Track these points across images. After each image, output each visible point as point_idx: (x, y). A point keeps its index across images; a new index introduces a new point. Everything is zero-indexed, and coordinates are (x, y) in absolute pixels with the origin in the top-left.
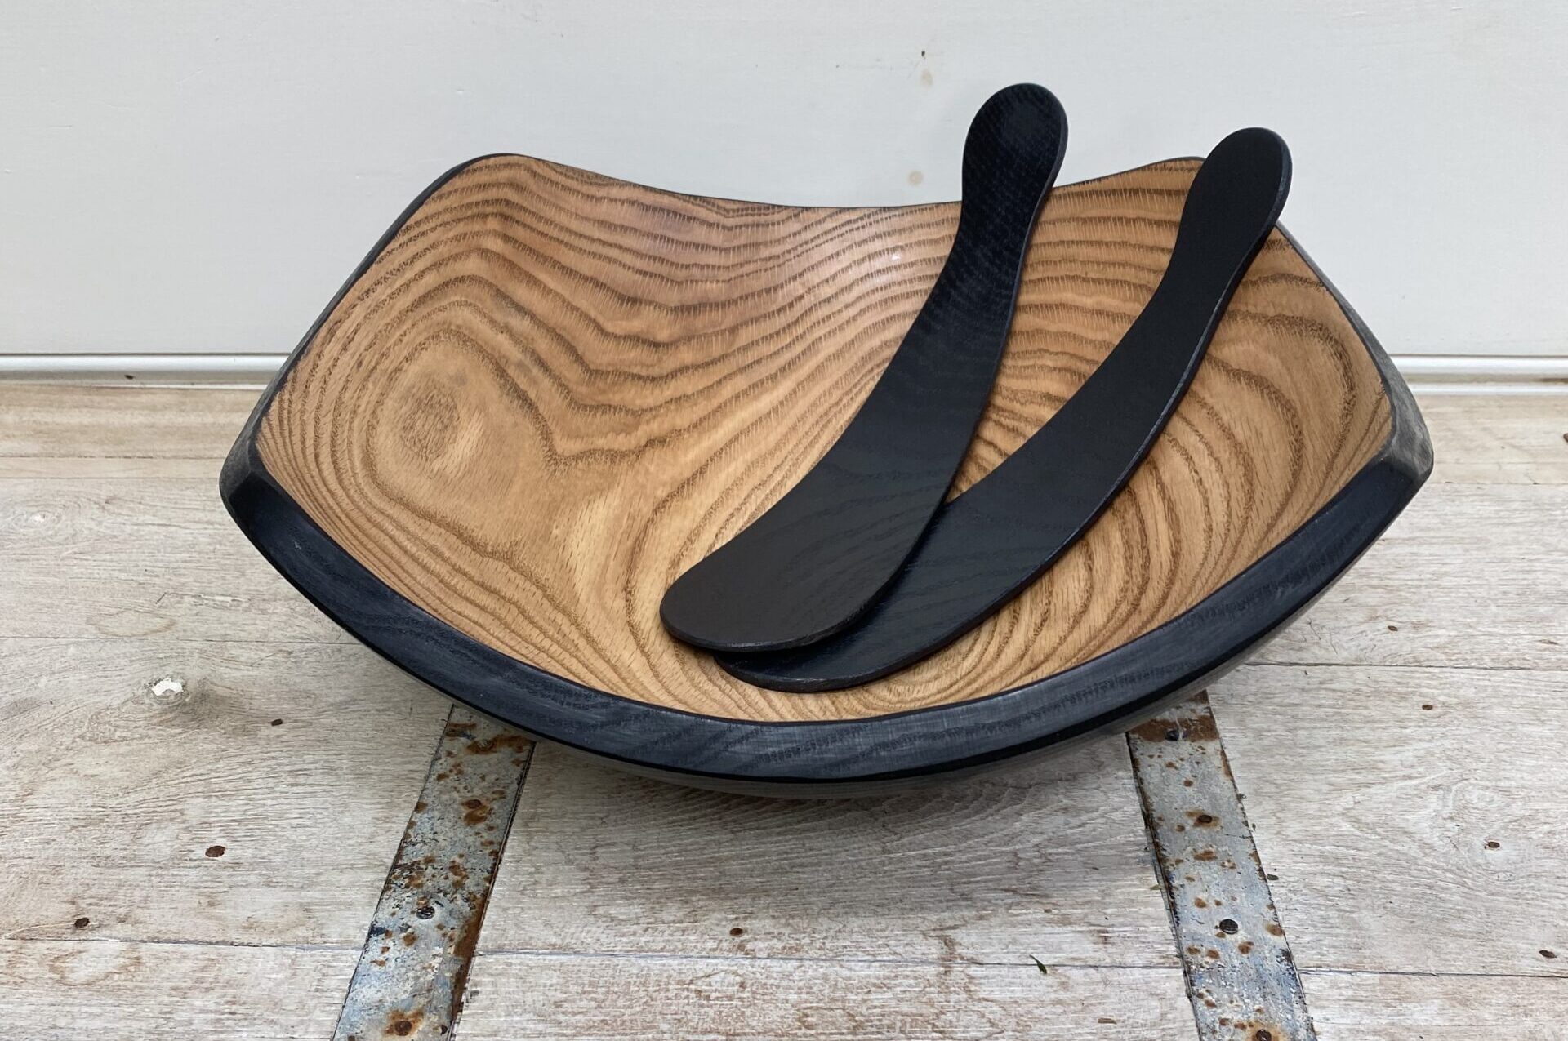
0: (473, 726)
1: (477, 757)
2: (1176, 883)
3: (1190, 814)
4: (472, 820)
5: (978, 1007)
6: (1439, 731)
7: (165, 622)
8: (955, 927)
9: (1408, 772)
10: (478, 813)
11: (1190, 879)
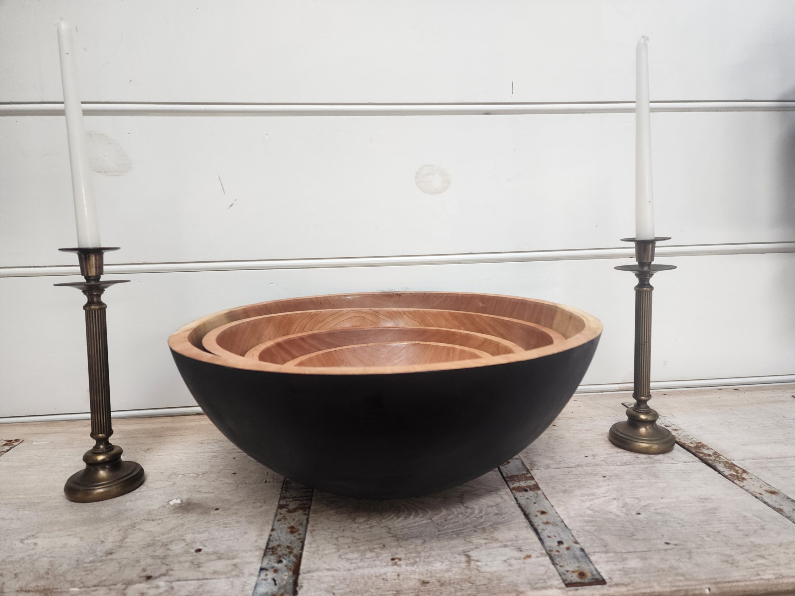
0: (288, 505)
1: (290, 514)
2: (539, 531)
3: (538, 512)
4: (292, 532)
5: (482, 574)
6: (610, 483)
7: (172, 483)
8: (469, 551)
9: (604, 495)
10: (294, 530)
11: (544, 530)
